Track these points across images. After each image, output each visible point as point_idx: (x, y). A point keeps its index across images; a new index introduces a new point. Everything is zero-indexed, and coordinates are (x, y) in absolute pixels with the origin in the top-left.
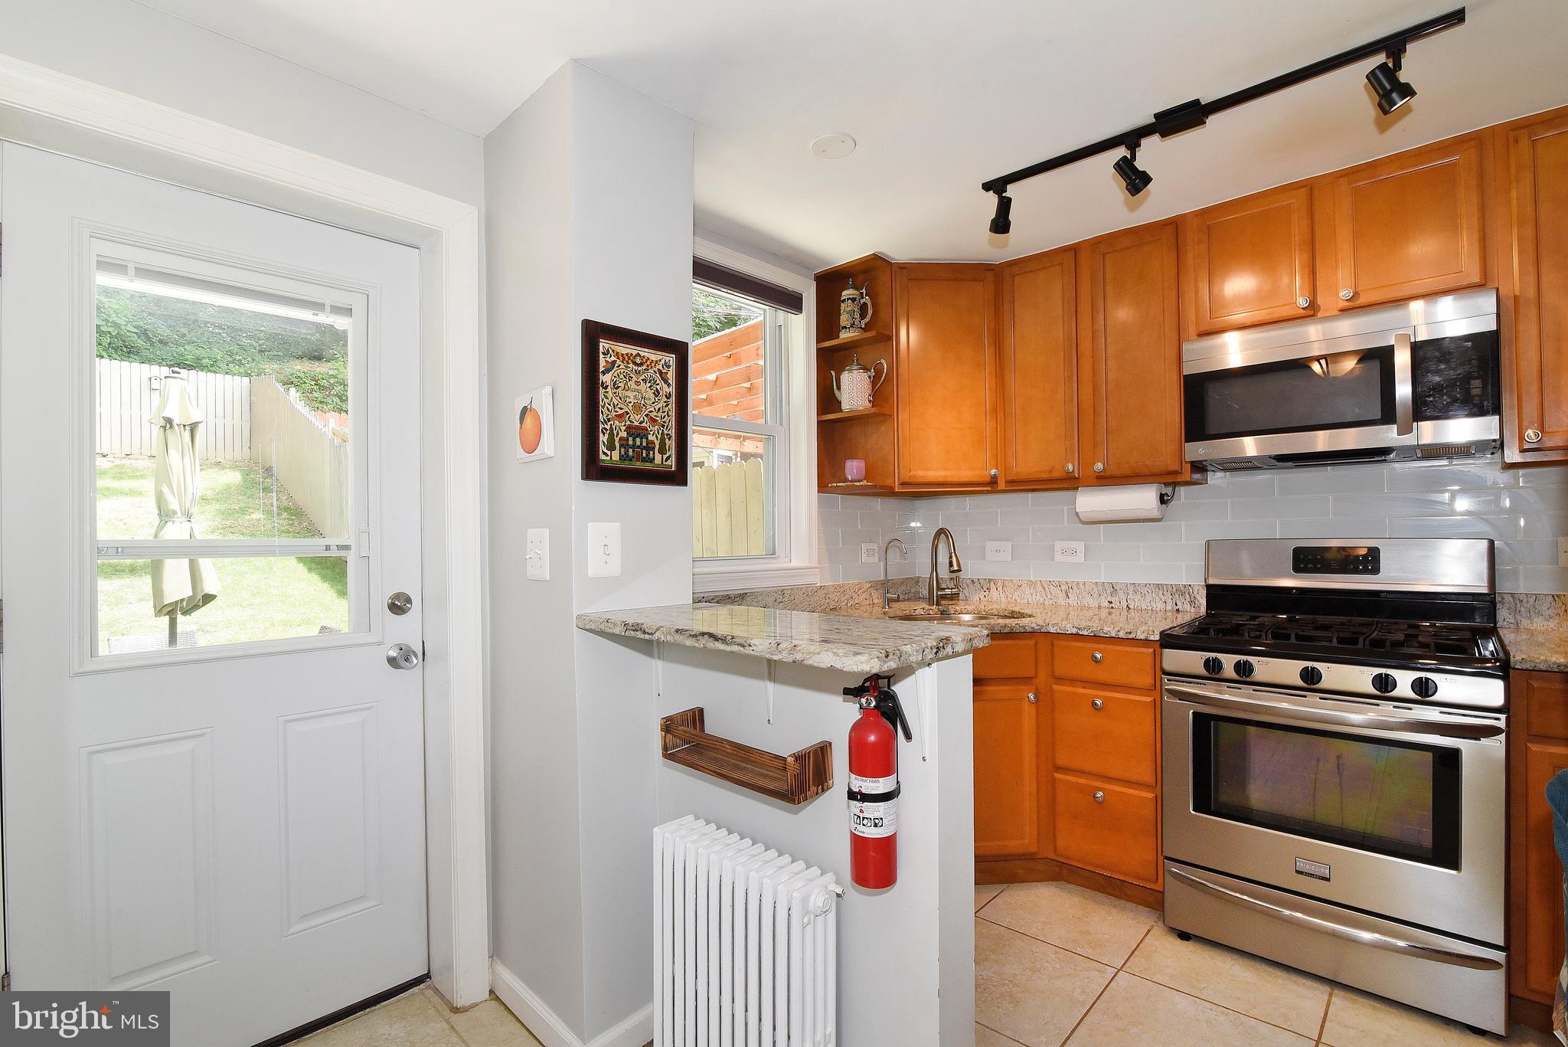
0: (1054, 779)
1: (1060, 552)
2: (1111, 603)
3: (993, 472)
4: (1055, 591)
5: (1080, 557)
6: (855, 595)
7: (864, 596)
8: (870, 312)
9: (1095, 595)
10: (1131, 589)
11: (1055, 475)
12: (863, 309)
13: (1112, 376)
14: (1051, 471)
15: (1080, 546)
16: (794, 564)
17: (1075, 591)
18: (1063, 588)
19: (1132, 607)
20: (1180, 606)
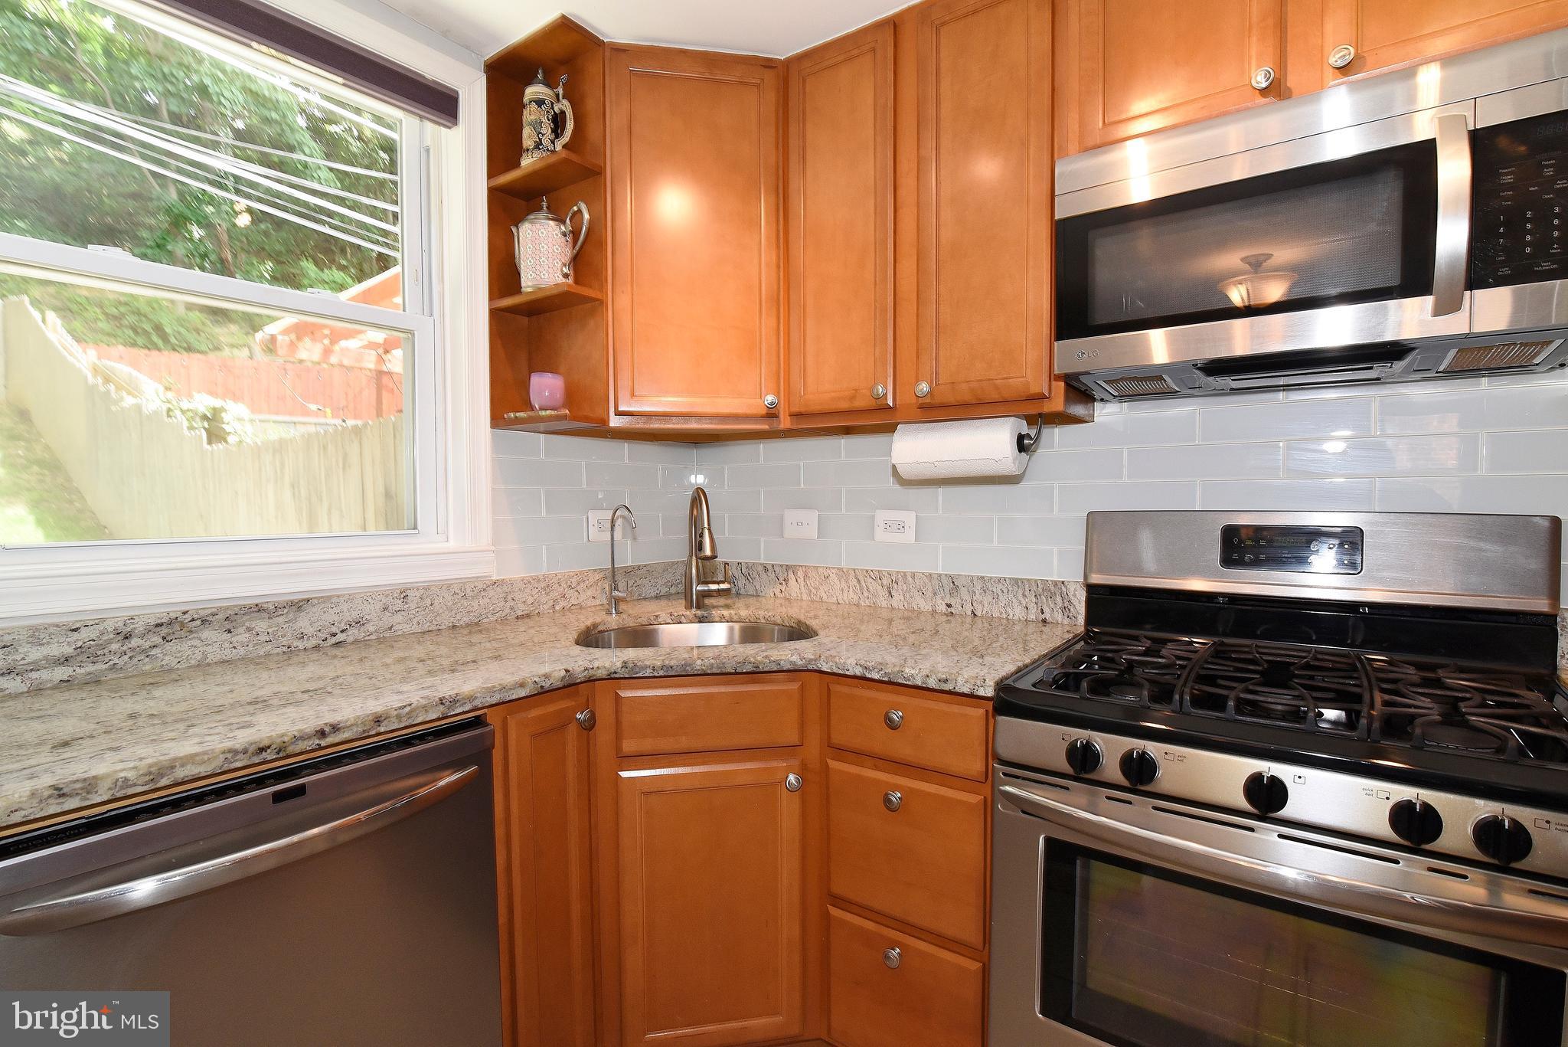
0: (827, 915)
1: (882, 526)
2: (949, 606)
3: (770, 398)
4: (874, 586)
5: (909, 536)
6: (570, 593)
7: (589, 593)
8: (570, 126)
9: (929, 594)
10: (978, 585)
11: (860, 403)
12: (558, 122)
13: (946, 235)
14: (852, 398)
15: (909, 518)
16: (452, 545)
17: (900, 587)
18: (886, 581)
19: (979, 613)
20: (1047, 616)
